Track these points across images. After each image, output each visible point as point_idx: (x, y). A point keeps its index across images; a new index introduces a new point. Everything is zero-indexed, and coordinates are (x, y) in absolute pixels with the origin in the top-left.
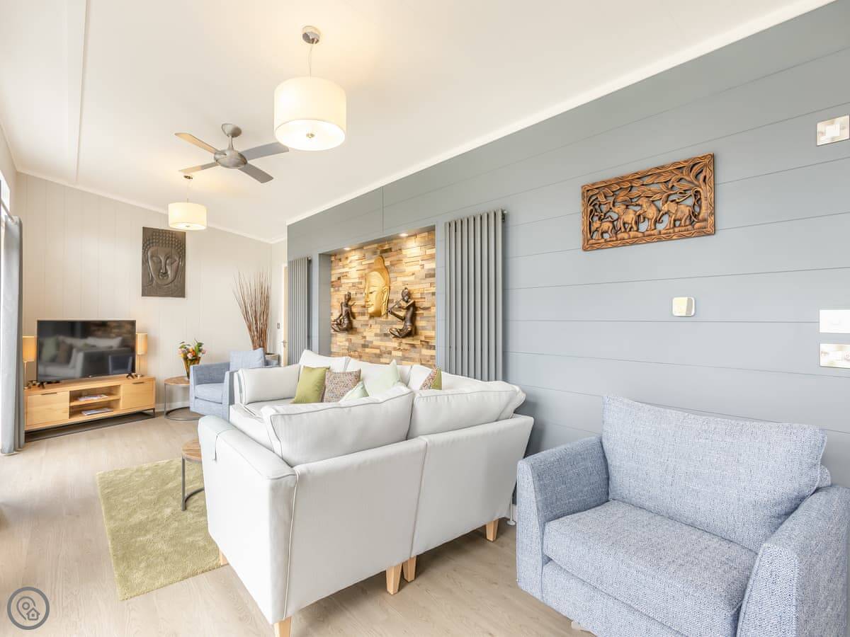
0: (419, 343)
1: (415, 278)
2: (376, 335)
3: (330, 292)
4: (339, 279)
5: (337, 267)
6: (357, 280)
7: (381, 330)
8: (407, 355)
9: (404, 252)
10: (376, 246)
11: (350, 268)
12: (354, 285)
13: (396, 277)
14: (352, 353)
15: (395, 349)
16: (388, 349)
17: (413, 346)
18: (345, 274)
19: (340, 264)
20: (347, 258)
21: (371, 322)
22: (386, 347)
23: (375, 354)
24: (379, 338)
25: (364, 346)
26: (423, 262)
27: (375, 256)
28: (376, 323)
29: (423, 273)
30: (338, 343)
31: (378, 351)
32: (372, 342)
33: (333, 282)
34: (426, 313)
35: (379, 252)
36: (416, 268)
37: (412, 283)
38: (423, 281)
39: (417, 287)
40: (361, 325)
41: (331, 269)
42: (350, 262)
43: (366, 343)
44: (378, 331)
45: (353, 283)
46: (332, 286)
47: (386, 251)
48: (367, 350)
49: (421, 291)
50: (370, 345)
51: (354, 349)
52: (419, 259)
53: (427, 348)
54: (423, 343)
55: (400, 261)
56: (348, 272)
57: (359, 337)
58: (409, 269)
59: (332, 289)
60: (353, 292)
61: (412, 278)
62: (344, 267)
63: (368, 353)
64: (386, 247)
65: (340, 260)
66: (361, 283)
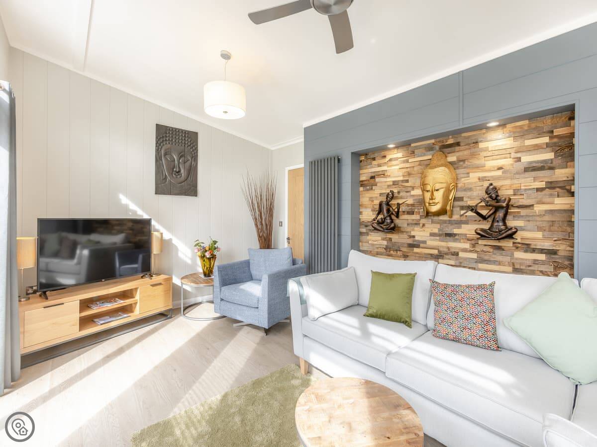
0: (511, 245)
1: (503, 173)
2: (432, 235)
3: (359, 191)
4: (373, 177)
5: (369, 167)
6: (401, 178)
7: (439, 230)
8: (486, 258)
9: (482, 145)
10: (433, 141)
11: (391, 166)
12: (395, 183)
13: (468, 173)
14: (392, 252)
15: (465, 250)
16: (453, 250)
17: (499, 248)
18: (381, 173)
19: (374, 163)
20: (385, 157)
21: (423, 221)
22: (448, 248)
23: (431, 255)
24: (438, 238)
25: (412, 246)
26: (518, 155)
27: (431, 152)
28: (433, 222)
29: (520, 166)
30: (370, 242)
31: (435, 252)
32: (425, 242)
33: (362, 181)
34: (523, 212)
35: (437, 147)
36: (507, 162)
37: (498, 178)
38: (517, 176)
39: (507, 182)
40: (408, 224)
41: (360, 168)
42: (390, 160)
43: (415, 243)
44: (436, 231)
45: (394, 182)
46: (362, 185)
47: (450, 146)
48: (416, 250)
49: (515, 187)
50: (422, 245)
51: (396, 248)
52: (512, 151)
53: (526, 251)
54: (519, 245)
55: (473, 155)
56: (386, 170)
57: (405, 236)
58: (491, 164)
59: (361, 189)
60: (395, 191)
61: (500, 173)
62: (379, 165)
63: (417, 253)
64: (451, 141)
65: (374, 159)
66: (407, 181)
